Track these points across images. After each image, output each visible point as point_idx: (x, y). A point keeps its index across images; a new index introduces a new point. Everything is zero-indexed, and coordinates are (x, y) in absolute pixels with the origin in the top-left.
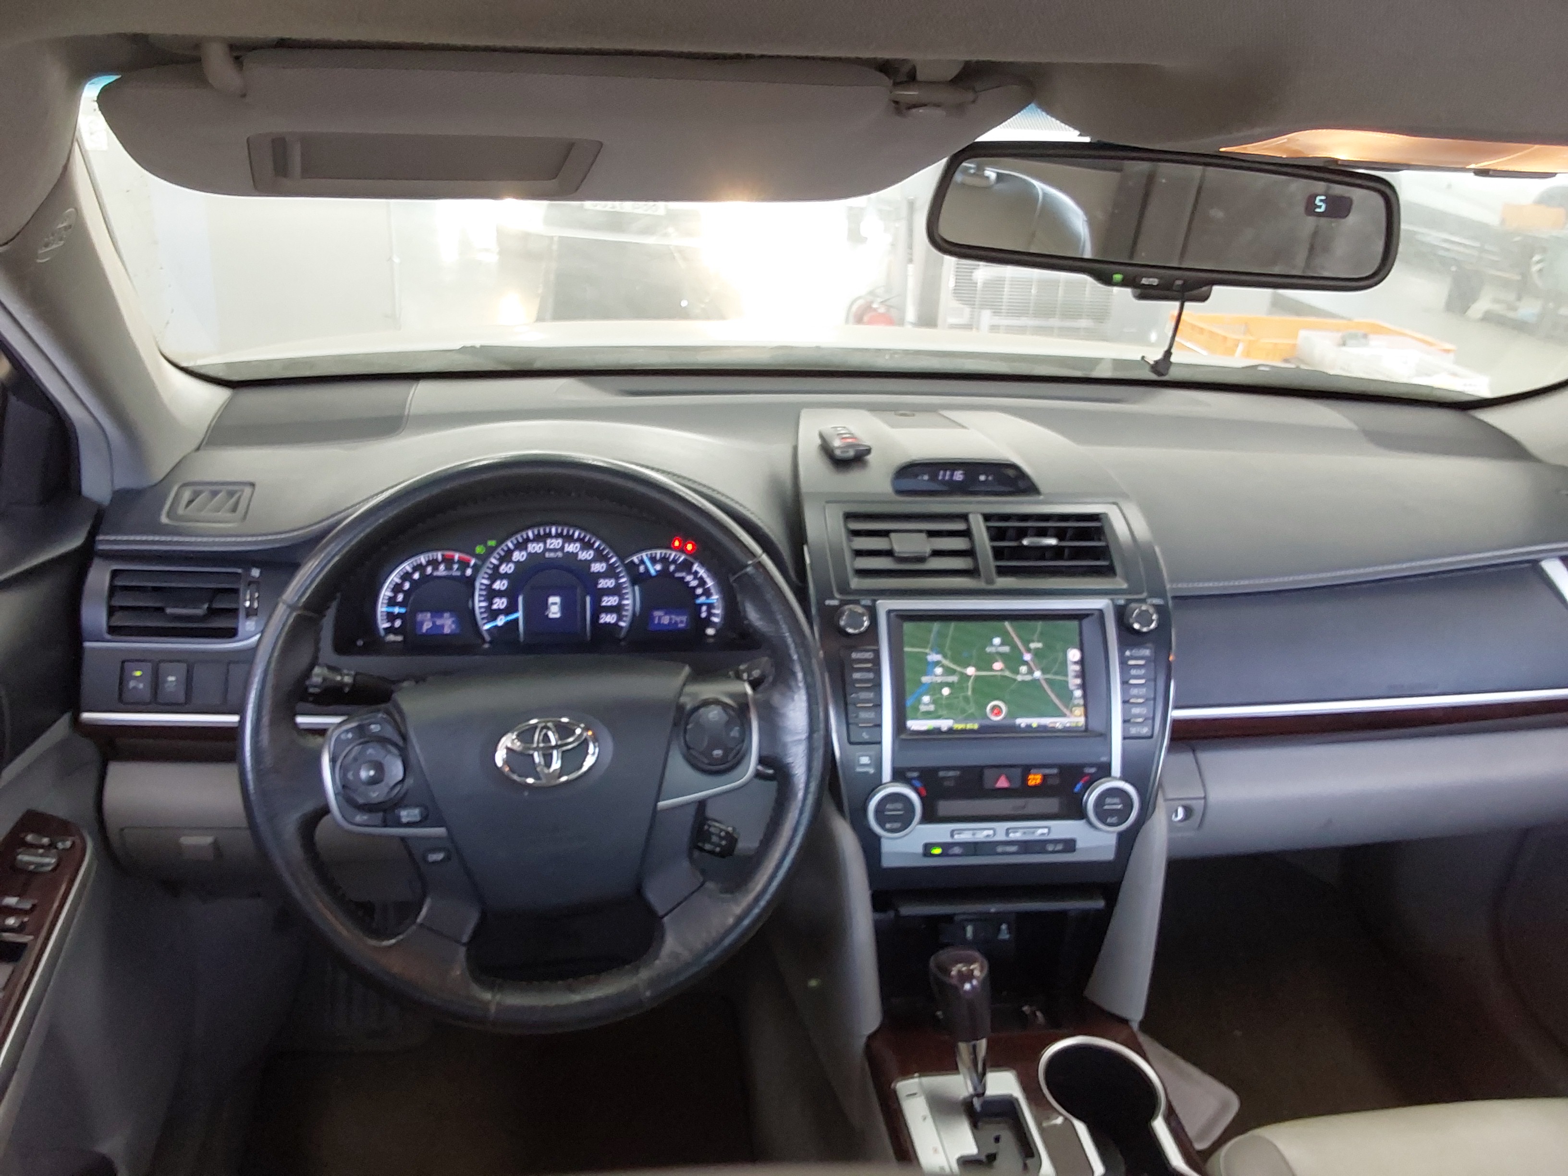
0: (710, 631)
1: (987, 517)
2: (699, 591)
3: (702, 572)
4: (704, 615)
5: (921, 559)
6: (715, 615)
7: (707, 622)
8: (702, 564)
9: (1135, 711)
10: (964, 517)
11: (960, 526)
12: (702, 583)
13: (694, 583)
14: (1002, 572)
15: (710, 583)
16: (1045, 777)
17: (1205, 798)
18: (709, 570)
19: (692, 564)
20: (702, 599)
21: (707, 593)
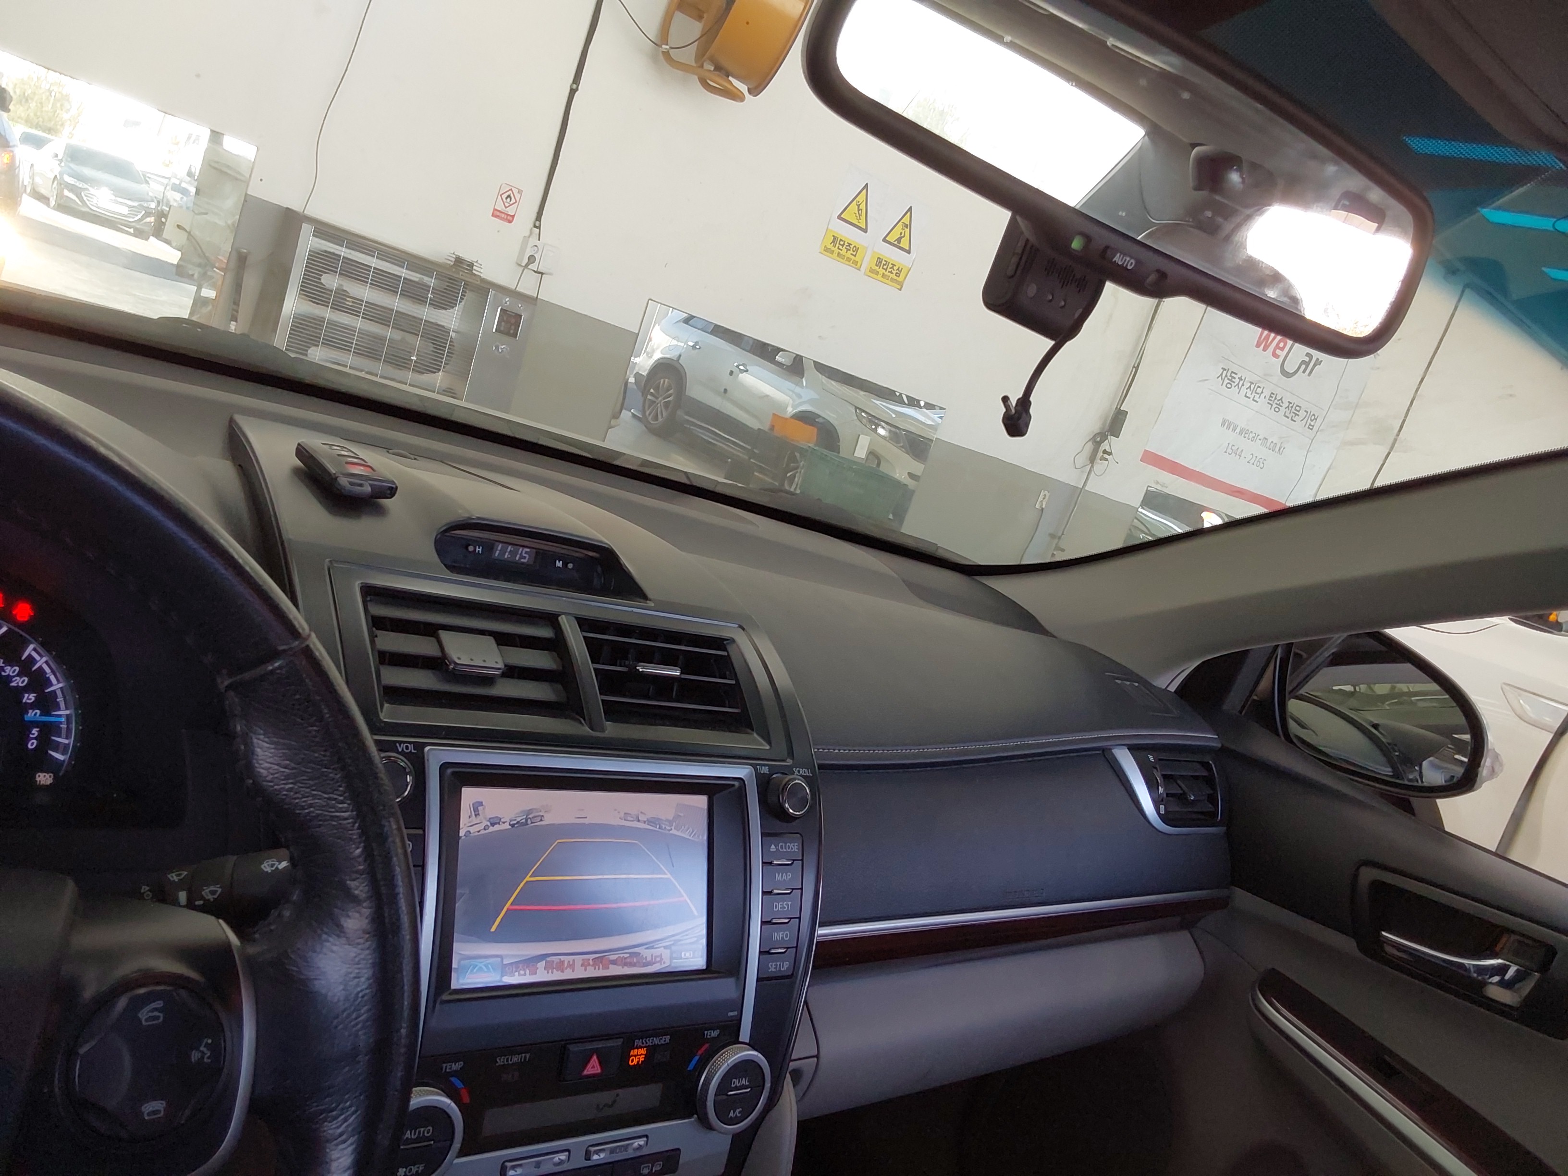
0: (44, 779)
1: (585, 623)
2: (30, 698)
3: (42, 662)
4: (32, 745)
5: (487, 680)
6: (57, 747)
7: (40, 760)
8: (46, 646)
9: (778, 936)
10: (551, 619)
11: (545, 632)
12: (38, 681)
13: (20, 682)
14: (613, 712)
15: (56, 685)
16: (652, 1051)
17: (817, 1056)
18: (60, 658)
19: (25, 644)
20: (33, 715)
21: (47, 703)
